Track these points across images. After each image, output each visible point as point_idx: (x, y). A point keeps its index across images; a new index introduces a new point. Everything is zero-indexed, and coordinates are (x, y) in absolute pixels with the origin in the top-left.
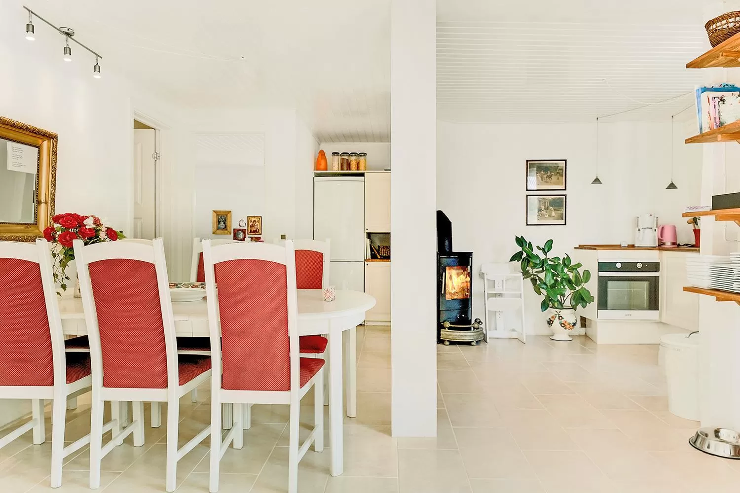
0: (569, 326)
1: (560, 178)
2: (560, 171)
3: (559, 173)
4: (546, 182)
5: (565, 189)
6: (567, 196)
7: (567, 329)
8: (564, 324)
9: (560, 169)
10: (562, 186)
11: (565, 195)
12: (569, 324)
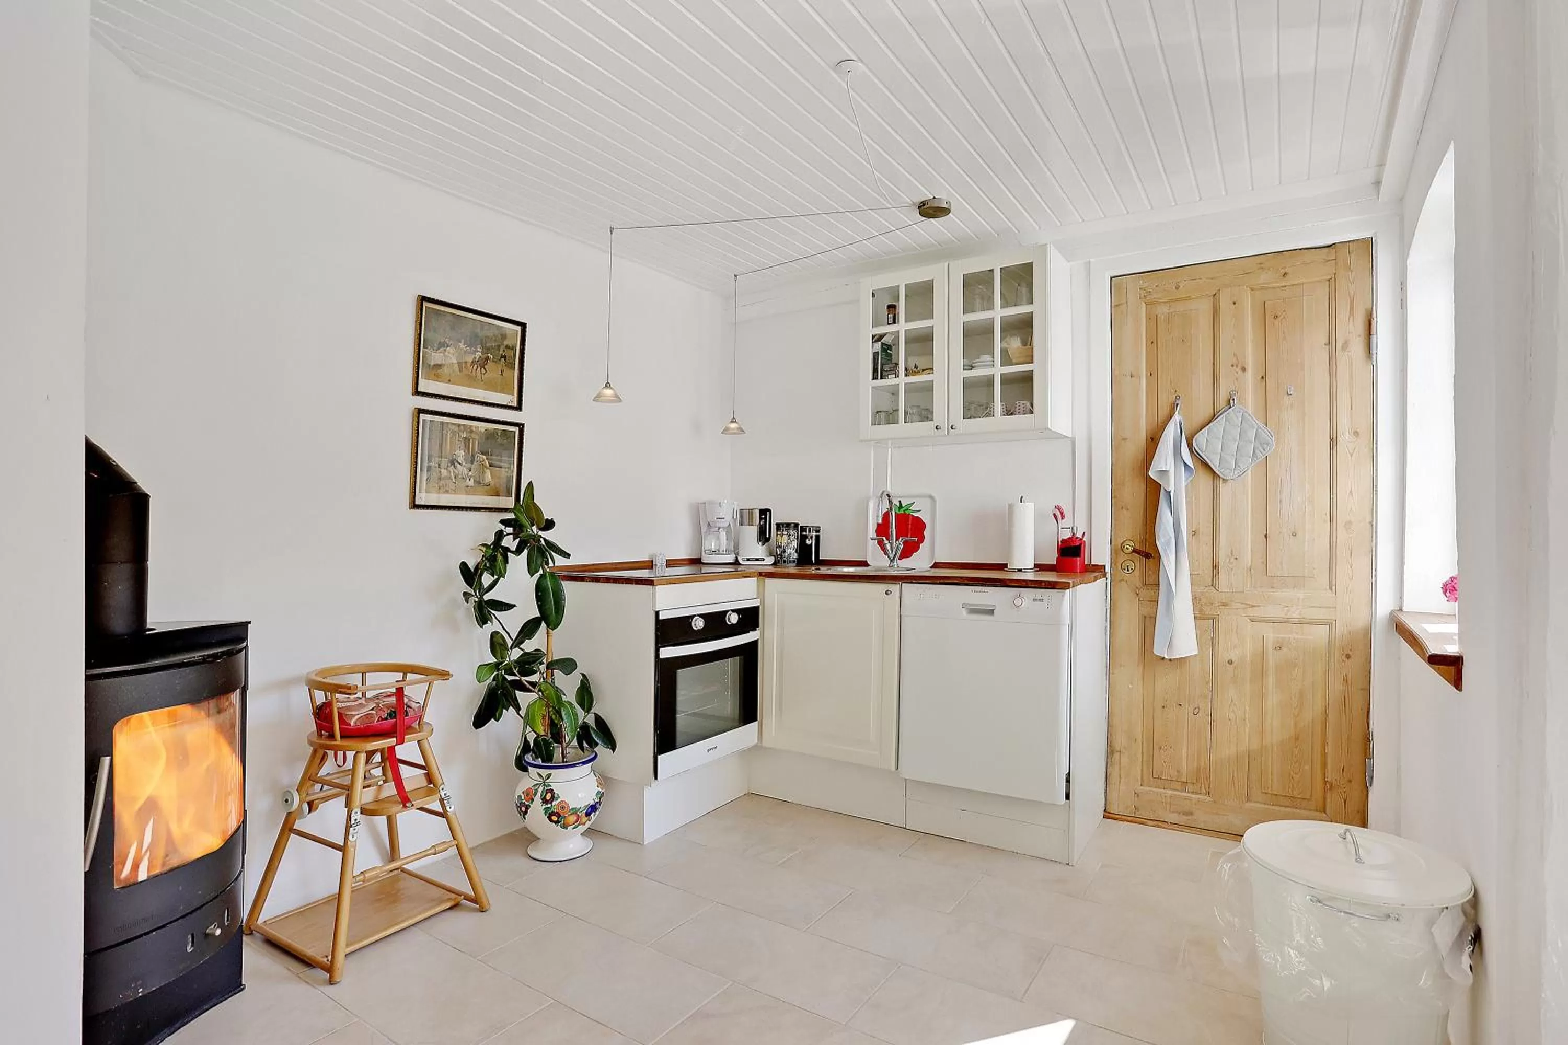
0: (572, 819)
1: (507, 372)
2: (509, 353)
3: (504, 357)
4: (470, 377)
5: (519, 408)
6: (525, 429)
7: (570, 828)
8: (559, 815)
9: (507, 347)
10: (510, 397)
11: (521, 426)
12: (575, 811)
